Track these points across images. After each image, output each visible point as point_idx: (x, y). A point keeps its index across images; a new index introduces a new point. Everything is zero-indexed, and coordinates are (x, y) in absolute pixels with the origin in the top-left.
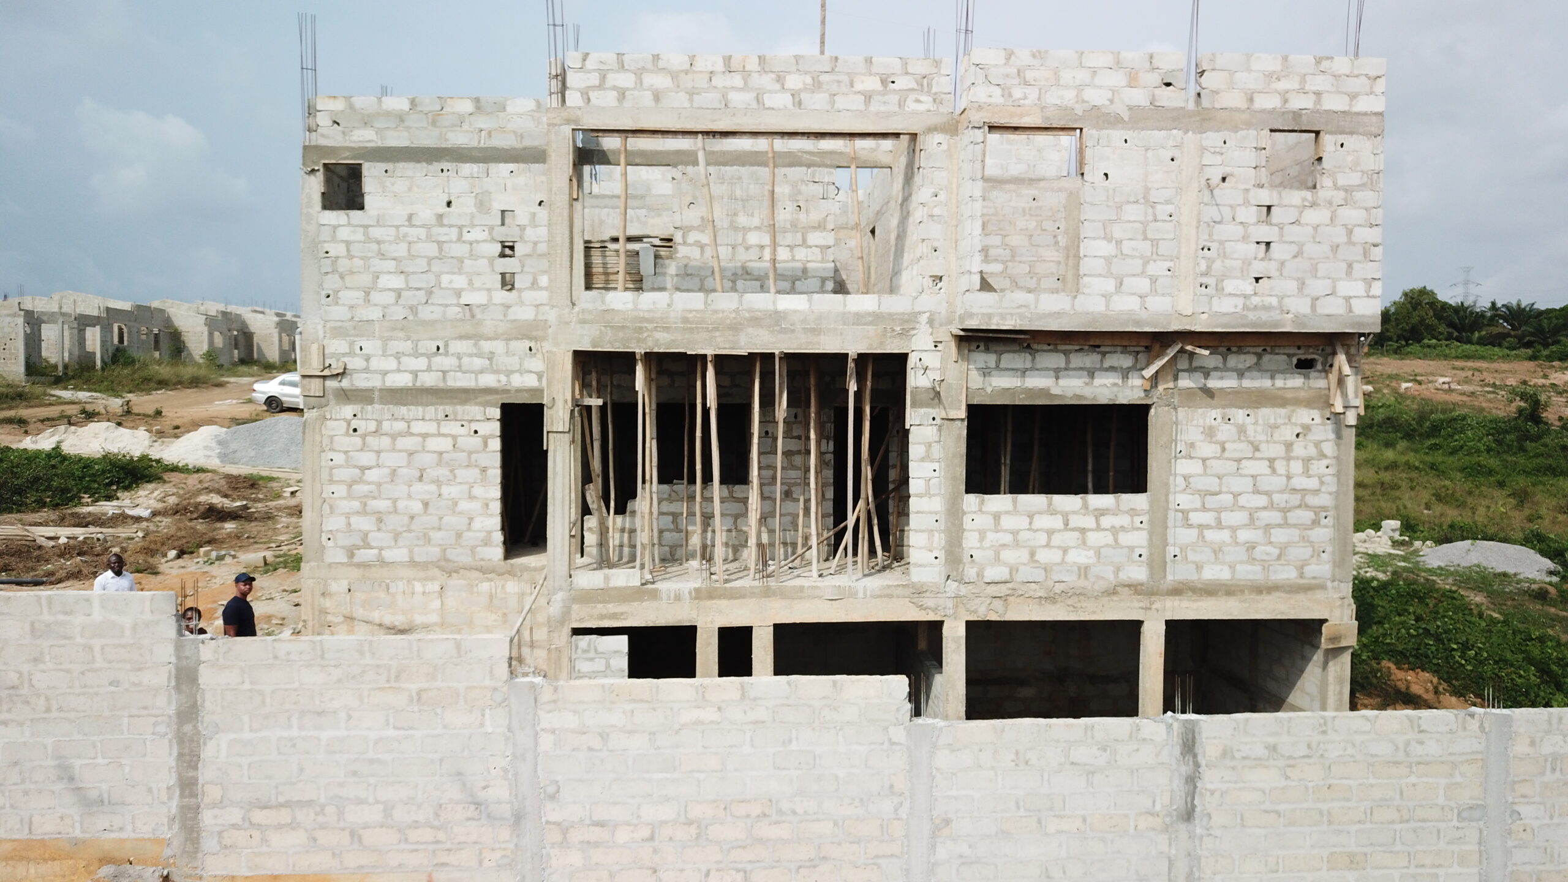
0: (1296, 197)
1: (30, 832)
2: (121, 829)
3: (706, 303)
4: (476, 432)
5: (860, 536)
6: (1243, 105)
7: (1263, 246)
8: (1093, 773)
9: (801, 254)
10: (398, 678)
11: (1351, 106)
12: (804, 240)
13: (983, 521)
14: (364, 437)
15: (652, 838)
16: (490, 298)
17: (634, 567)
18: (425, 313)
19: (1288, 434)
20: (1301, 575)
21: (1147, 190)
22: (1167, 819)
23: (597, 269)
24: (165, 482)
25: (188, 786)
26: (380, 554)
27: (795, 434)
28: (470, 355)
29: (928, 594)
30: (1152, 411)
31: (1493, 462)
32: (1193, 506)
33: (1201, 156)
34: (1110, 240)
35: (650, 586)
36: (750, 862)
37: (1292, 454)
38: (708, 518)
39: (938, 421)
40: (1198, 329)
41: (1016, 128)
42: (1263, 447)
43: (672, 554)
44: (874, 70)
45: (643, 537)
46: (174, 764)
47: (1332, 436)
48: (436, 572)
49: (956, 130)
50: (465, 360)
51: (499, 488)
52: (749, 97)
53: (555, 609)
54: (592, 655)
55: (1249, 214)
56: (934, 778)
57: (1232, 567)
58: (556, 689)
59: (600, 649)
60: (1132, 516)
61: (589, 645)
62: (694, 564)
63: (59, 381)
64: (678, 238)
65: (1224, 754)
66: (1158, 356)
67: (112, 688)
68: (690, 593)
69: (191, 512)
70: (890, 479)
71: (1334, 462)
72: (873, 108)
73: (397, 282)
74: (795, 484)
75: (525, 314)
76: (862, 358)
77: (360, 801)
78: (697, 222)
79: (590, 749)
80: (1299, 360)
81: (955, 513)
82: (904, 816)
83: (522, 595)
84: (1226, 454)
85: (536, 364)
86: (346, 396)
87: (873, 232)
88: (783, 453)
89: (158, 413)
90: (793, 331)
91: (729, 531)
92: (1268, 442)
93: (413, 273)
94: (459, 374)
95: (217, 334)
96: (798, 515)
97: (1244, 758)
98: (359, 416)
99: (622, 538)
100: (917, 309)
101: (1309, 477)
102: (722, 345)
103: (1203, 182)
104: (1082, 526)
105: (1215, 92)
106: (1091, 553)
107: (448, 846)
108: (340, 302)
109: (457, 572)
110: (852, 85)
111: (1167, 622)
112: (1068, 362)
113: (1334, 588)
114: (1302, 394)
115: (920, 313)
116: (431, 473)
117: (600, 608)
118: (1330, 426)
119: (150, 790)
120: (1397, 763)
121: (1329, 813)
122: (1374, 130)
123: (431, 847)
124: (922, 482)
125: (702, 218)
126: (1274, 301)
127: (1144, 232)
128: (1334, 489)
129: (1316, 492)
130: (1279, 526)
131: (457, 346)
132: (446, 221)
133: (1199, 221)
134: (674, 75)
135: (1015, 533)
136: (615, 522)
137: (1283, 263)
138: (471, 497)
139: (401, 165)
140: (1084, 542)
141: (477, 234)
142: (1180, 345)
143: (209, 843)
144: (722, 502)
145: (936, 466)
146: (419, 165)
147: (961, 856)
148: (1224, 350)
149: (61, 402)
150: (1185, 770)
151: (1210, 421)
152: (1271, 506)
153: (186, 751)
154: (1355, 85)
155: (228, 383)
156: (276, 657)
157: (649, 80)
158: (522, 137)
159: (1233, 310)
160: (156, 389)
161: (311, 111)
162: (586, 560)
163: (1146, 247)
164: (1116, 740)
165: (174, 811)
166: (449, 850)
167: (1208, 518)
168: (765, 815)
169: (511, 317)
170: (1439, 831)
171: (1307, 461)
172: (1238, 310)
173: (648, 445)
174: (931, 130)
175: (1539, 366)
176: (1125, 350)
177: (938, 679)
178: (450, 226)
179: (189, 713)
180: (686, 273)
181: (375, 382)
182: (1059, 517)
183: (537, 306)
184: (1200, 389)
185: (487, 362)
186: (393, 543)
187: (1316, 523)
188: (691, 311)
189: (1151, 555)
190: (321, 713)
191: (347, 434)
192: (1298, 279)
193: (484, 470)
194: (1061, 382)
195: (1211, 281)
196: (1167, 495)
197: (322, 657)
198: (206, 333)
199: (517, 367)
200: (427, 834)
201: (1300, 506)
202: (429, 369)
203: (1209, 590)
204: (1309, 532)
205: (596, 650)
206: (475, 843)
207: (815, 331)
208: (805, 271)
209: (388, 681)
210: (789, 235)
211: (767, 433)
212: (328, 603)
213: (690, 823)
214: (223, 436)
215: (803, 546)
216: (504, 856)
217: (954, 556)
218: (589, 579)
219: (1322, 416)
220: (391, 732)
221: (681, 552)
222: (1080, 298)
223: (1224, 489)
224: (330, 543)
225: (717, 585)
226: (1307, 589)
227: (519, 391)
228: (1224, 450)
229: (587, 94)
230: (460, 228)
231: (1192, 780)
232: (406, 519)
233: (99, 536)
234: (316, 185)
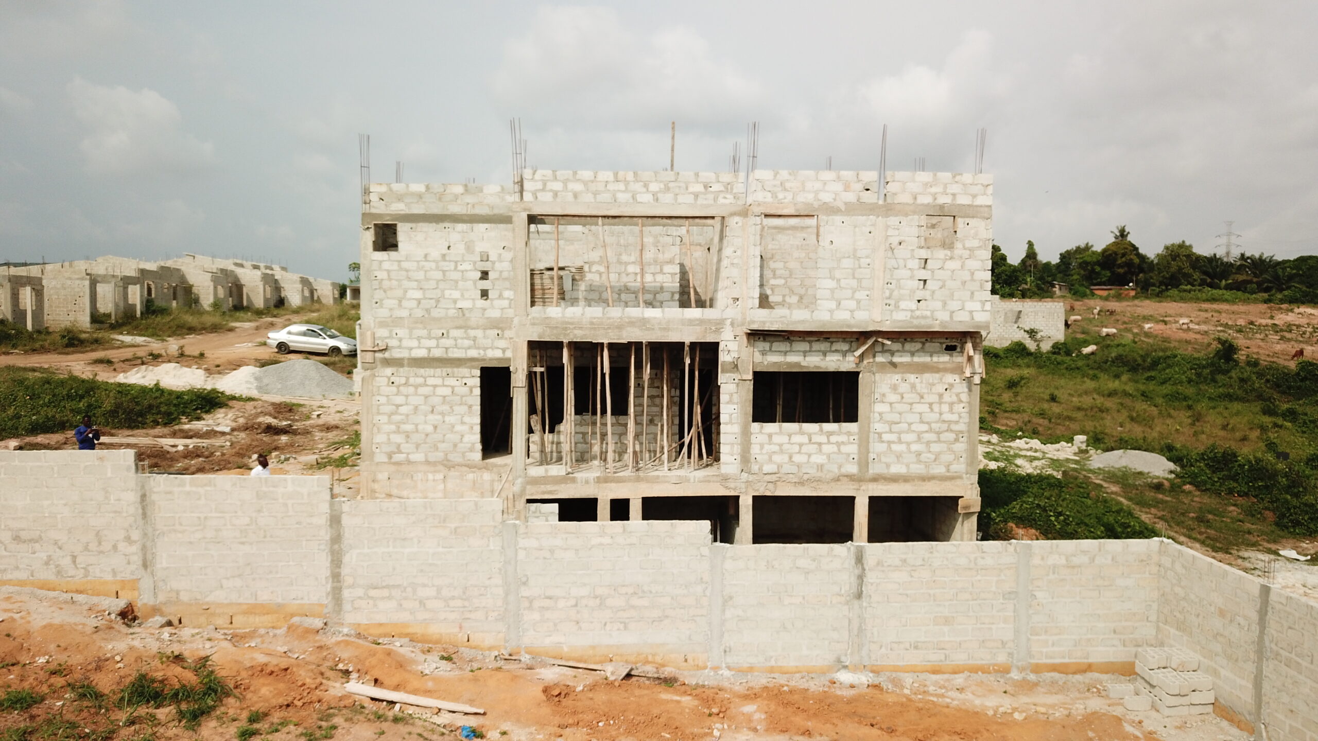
0: (941, 253)
1: (256, 600)
2: (302, 599)
3: (603, 313)
4: (465, 384)
5: (693, 447)
6: (911, 201)
7: (922, 282)
8: (808, 573)
9: (659, 278)
10: (444, 521)
11: (973, 202)
12: (661, 270)
13: (762, 438)
14: (398, 387)
15: (576, 605)
16: (474, 304)
17: (562, 464)
18: (435, 313)
19: (940, 388)
20: (948, 471)
21: (855, 250)
22: (848, 598)
23: (538, 286)
24: (231, 407)
25: (336, 577)
26: (408, 457)
27: (656, 385)
28: (462, 338)
29: (730, 480)
30: (861, 375)
31: (1190, 391)
32: (884, 430)
33: (886, 231)
34: (833, 279)
35: (571, 475)
36: (628, 618)
37: (943, 401)
38: (604, 435)
39: (736, 381)
40: (884, 329)
41: (780, 216)
42: (925, 396)
43: (582, 457)
44: (700, 180)
45: (566, 447)
46: (329, 565)
47: (966, 390)
48: (441, 467)
49: (747, 214)
50: (459, 341)
51: (479, 417)
52: (627, 196)
53: (517, 488)
54: (538, 514)
55: (915, 264)
56: (724, 574)
57: (908, 466)
58: (527, 527)
59: (543, 511)
60: (848, 436)
61: (536, 508)
62: (596, 463)
63: (114, 327)
64: (586, 268)
65: (878, 564)
66: (864, 343)
67: (298, 526)
68: (594, 479)
69: (256, 428)
70: (713, 412)
71: (967, 405)
72: (700, 201)
73: (418, 294)
74: (656, 415)
75: (495, 314)
76: (693, 345)
77: (424, 585)
78: (597, 259)
79: (545, 558)
80: (947, 346)
81: (746, 434)
82: (708, 594)
83: (493, 481)
84: (904, 400)
85: (502, 343)
86: (387, 362)
87: (709, 249)
88: (648, 397)
89: (202, 355)
90: (653, 329)
91: (616, 443)
92: (928, 393)
93: (428, 289)
94: (455, 350)
95: (219, 287)
96: (657, 434)
97: (889, 566)
98: (395, 374)
99: (552, 447)
100: (724, 317)
101: (953, 413)
102: (612, 337)
103: (888, 245)
104: (819, 441)
105: (895, 194)
106: (825, 457)
107: (470, 609)
108: (384, 306)
109: (453, 467)
110: (687, 188)
111: (870, 498)
112: (811, 347)
113: (967, 478)
114: (949, 366)
115: (726, 319)
116: (439, 408)
117: (543, 488)
118: (965, 384)
119: (317, 579)
120: (970, 569)
121: (934, 595)
122: (986, 215)
123: (462, 610)
124: (727, 416)
125: (601, 257)
126: (928, 313)
127: (853, 275)
128: (967, 420)
129: (957, 422)
130: (935, 442)
131: (455, 333)
132: (447, 258)
133: (885, 268)
134: (585, 183)
135: (781, 445)
136: (548, 437)
137: (933, 292)
138: (463, 423)
139: (420, 224)
140: (820, 451)
141: (466, 266)
142: (874, 339)
143: (347, 607)
144: (612, 426)
145: (735, 406)
146: (431, 225)
147: (738, 616)
148: (903, 340)
149: (124, 346)
150: (857, 572)
151: (894, 381)
152: (930, 430)
153: (335, 558)
154: (975, 190)
155: (236, 328)
156: (381, 510)
157: (571, 186)
158: (493, 208)
159: (905, 319)
160: (188, 334)
161: (367, 192)
162: (530, 460)
163: (854, 283)
164: (820, 556)
165: (329, 589)
166: (471, 611)
167: (893, 437)
168: (635, 593)
169: (486, 316)
170: (992, 605)
171: (951, 404)
172: (908, 318)
173: (569, 394)
174: (733, 214)
175: (1270, 308)
176: (844, 340)
177: (738, 531)
178: (450, 261)
179: (337, 539)
180: (591, 289)
181: (405, 354)
182: (806, 436)
183: (502, 309)
184: (889, 363)
185: (472, 342)
186: (415, 450)
187: (957, 440)
188: (595, 318)
189: (860, 459)
190: (404, 539)
191: (388, 385)
192: (942, 301)
193: (470, 407)
194: (807, 359)
195: (892, 302)
196: (869, 424)
197: (405, 510)
198: (212, 288)
199: (490, 346)
200: (459, 603)
201: (947, 431)
202: (437, 347)
203: (894, 479)
204: (953, 446)
205: (540, 512)
206: (484, 607)
207: (666, 329)
208: (662, 288)
209: (439, 523)
210: (652, 267)
211: (639, 384)
212: (376, 486)
213: (596, 597)
214: (258, 373)
215: (660, 452)
216: (499, 615)
217: (745, 459)
218: (537, 471)
219: (960, 379)
220: (440, 549)
221: (587, 456)
222: (816, 313)
223: (903, 421)
224: (378, 450)
225: (609, 475)
226: (952, 478)
227: (491, 359)
228: (902, 398)
229: (535, 194)
230: (456, 262)
231: (861, 578)
232: (423, 436)
233: (204, 444)
234: (369, 237)
